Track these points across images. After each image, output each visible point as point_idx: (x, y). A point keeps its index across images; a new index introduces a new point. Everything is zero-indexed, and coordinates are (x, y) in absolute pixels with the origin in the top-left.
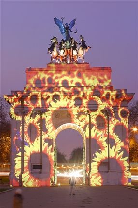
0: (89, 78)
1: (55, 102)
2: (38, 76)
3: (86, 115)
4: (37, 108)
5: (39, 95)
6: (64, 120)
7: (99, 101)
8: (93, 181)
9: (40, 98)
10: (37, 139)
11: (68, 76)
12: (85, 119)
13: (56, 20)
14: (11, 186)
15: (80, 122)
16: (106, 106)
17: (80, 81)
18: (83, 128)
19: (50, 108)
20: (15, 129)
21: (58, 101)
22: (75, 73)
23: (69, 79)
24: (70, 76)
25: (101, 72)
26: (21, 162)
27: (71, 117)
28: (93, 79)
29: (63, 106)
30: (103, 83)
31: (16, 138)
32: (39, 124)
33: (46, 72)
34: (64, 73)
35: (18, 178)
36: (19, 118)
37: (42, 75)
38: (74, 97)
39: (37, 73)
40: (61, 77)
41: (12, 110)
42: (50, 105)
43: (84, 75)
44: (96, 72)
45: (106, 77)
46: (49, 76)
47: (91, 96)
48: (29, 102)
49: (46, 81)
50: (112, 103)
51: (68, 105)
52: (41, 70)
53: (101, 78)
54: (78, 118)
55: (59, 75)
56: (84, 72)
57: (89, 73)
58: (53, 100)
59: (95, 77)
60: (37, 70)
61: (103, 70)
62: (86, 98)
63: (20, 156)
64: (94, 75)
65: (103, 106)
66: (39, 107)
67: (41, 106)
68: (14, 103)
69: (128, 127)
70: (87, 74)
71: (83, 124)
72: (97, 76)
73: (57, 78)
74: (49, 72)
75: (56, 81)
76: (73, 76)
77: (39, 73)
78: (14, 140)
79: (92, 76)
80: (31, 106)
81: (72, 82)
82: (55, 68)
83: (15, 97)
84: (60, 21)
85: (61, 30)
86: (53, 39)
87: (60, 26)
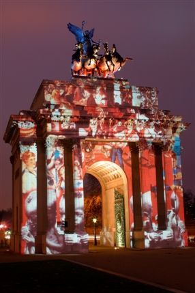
0: (130, 99)
4: (64, 133)
9: (71, 120)
13: (70, 27)
17: (118, 101)
43: (123, 94)
56: (124, 91)
59: (137, 98)
70: (126, 93)
79: (134, 97)
80: (57, 132)
84: (76, 28)
85: (77, 39)
86: (78, 44)
87: (76, 35)
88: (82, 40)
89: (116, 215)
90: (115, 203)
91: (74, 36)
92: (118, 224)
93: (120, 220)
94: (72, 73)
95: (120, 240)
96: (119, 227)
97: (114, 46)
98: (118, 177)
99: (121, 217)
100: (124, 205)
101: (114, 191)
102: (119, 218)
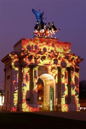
0: (59, 48)
1: (42, 60)
2: (29, 43)
3: (56, 69)
4: (31, 63)
5: (34, 55)
6: (43, 72)
7: (67, 62)
8: (63, 109)
9: (34, 57)
10: (28, 83)
11: (46, 45)
12: (55, 72)
13: (33, 10)
14: (11, 111)
15: (53, 74)
16: (71, 65)
17: (53, 49)
18: (54, 77)
19: (39, 64)
20: (14, 76)
21: (44, 60)
22: (51, 44)
23: (47, 47)
24: (48, 46)
25: (65, 45)
26: (17, 96)
27: (47, 70)
28: (61, 48)
29: (47, 63)
30: (66, 51)
31: (14, 81)
32: (29, 73)
33: (34, 42)
34: (44, 43)
35: (16, 106)
36: (17, 69)
37: (31, 44)
38: (53, 59)
39: (28, 42)
40: (42, 46)
41: (13, 64)
42: (40, 62)
43: (56, 45)
44: (62, 45)
45: (67, 48)
46: (36, 44)
47: (63, 59)
48: (27, 59)
49: (34, 47)
50: (74, 63)
51: (50, 63)
52: (31, 40)
53: (65, 48)
54: (51, 71)
55: (41, 44)
56: (56, 44)
57: (58, 45)
58: (41, 59)
59: (62, 47)
60: (28, 40)
61: (66, 44)
62: (60, 60)
63: (17, 93)
64: (61, 46)
65: (69, 65)
66: (33, 63)
67: (34, 62)
68: (14, 59)
69: (78, 78)
70: (57, 45)
71: (54, 75)
72: (63, 47)
73: (40, 46)
74: (36, 42)
75: (40, 48)
76: (49, 46)
77: (30, 42)
78: (13, 82)
79: (60, 47)
80: (28, 62)
81: (49, 49)
82: (39, 40)
83: (16, 56)
84: (36, 11)
85: (36, 17)
86: (37, 22)
87: (36, 15)
88: (39, 18)
89: (50, 96)
90: (50, 91)
91: (35, 15)
92: (51, 100)
93: (52, 99)
94: (34, 34)
95: (51, 107)
96: (51, 102)
97: (53, 23)
98: (52, 80)
99: (52, 98)
100: (54, 92)
101: (49, 86)
102: (51, 98)
